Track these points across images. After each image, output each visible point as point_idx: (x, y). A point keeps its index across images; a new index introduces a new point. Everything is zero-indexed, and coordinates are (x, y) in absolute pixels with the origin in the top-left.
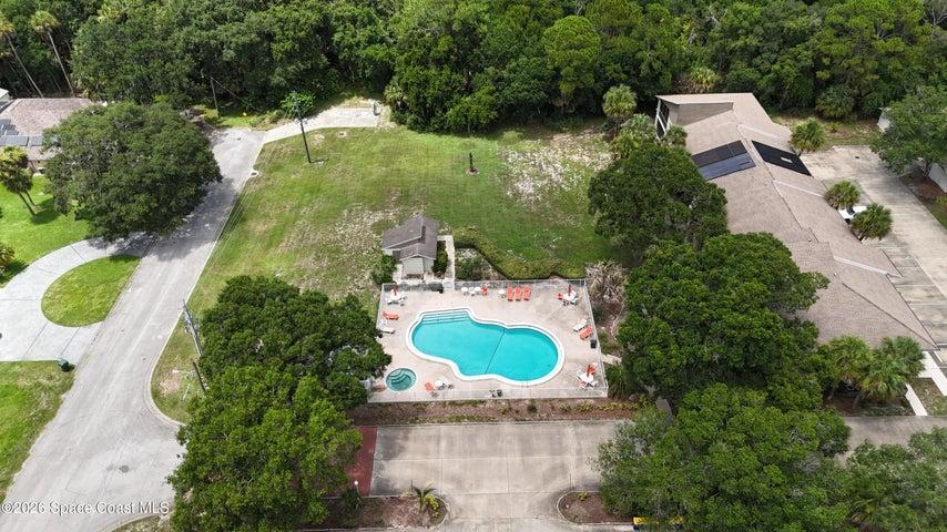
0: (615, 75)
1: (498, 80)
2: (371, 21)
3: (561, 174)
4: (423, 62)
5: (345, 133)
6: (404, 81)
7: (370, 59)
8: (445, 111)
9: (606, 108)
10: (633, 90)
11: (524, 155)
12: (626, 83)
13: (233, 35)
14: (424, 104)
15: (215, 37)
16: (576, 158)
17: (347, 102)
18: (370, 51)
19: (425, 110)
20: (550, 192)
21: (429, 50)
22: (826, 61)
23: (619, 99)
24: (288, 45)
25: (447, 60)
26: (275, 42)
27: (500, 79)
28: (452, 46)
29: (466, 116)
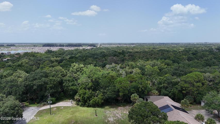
0: (133, 91)
1: (104, 93)
2: (73, 81)
3: (121, 116)
4: (85, 89)
5: (62, 108)
6: (80, 93)
7: (72, 89)
8: (90, 101)
9: (132, 99)
10: (138, 95)
11: (111, 112)
12: (136, 93)
13: (37, 82)
14: (84, 99)
15: (32, 83)
16: (125, 112)
17: (65, 101)
18: (72, 87)
19: (85, 100)
20: (118, 120)
21: (87, 86)
22: (184, 88)
23: (135, 96)
24: (51, 85)
25: (91, 88)
26: (48, 85)
27: (104, 92)
28: (92, 85)
29: (95, 102)
